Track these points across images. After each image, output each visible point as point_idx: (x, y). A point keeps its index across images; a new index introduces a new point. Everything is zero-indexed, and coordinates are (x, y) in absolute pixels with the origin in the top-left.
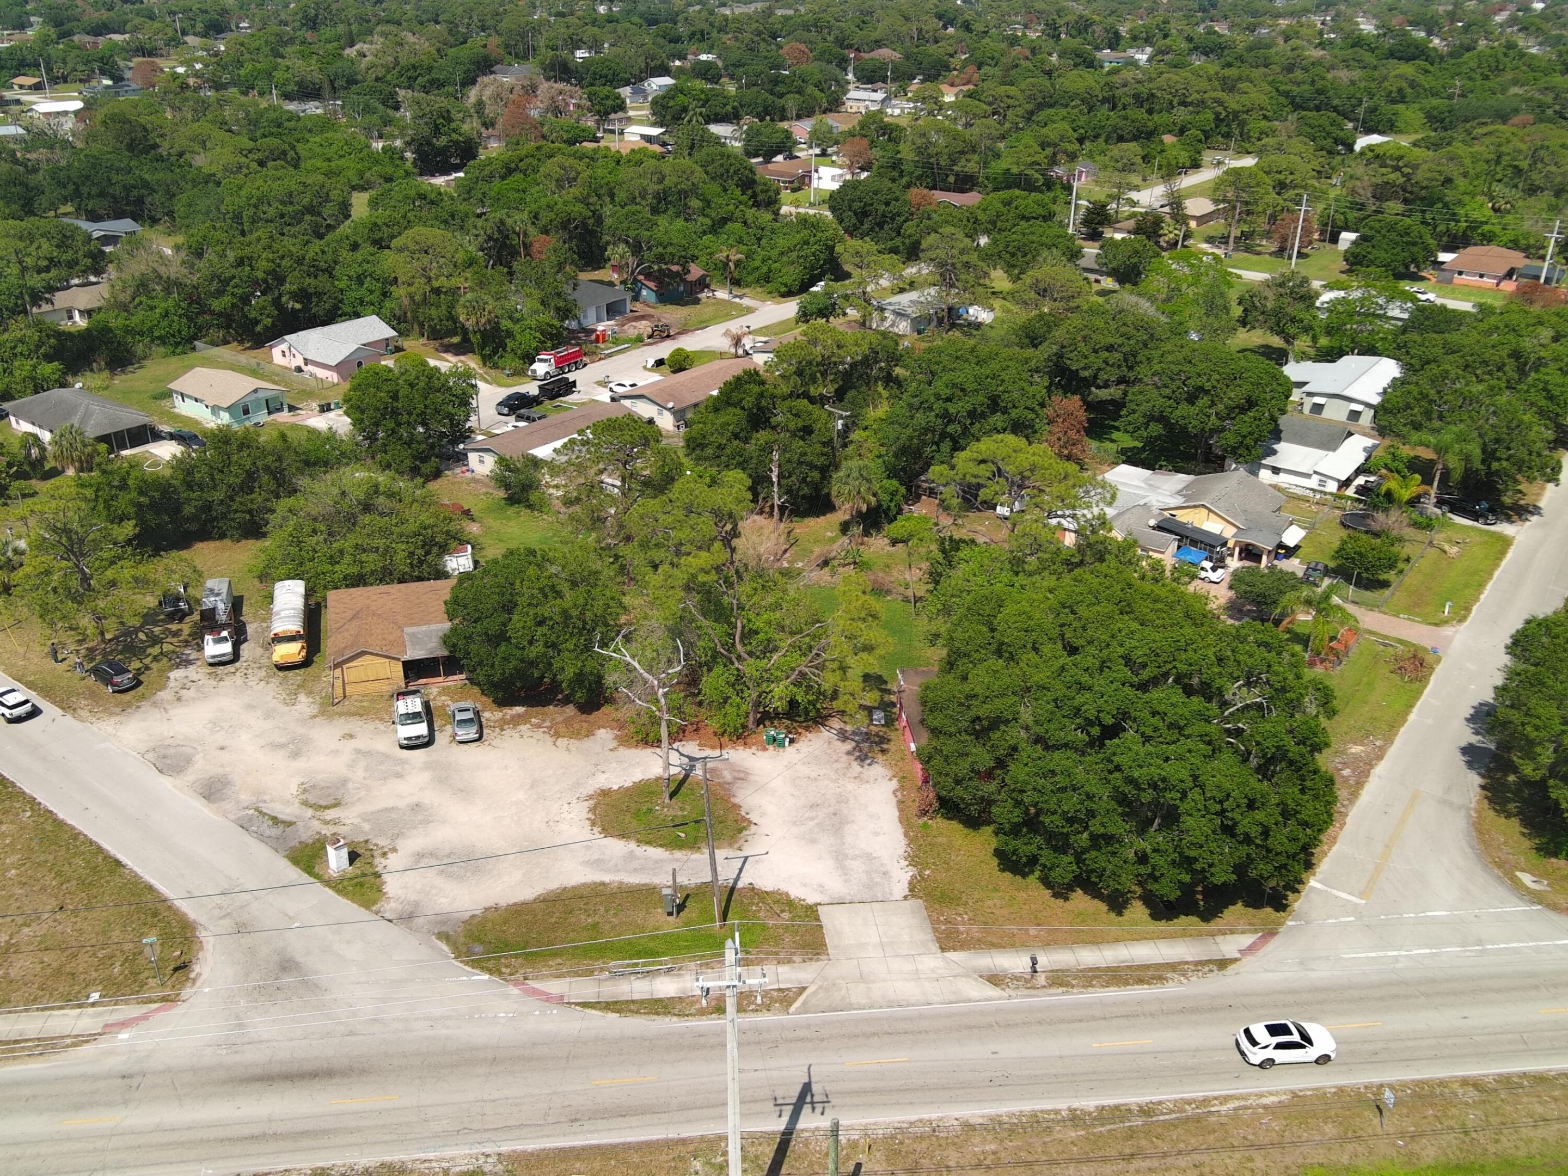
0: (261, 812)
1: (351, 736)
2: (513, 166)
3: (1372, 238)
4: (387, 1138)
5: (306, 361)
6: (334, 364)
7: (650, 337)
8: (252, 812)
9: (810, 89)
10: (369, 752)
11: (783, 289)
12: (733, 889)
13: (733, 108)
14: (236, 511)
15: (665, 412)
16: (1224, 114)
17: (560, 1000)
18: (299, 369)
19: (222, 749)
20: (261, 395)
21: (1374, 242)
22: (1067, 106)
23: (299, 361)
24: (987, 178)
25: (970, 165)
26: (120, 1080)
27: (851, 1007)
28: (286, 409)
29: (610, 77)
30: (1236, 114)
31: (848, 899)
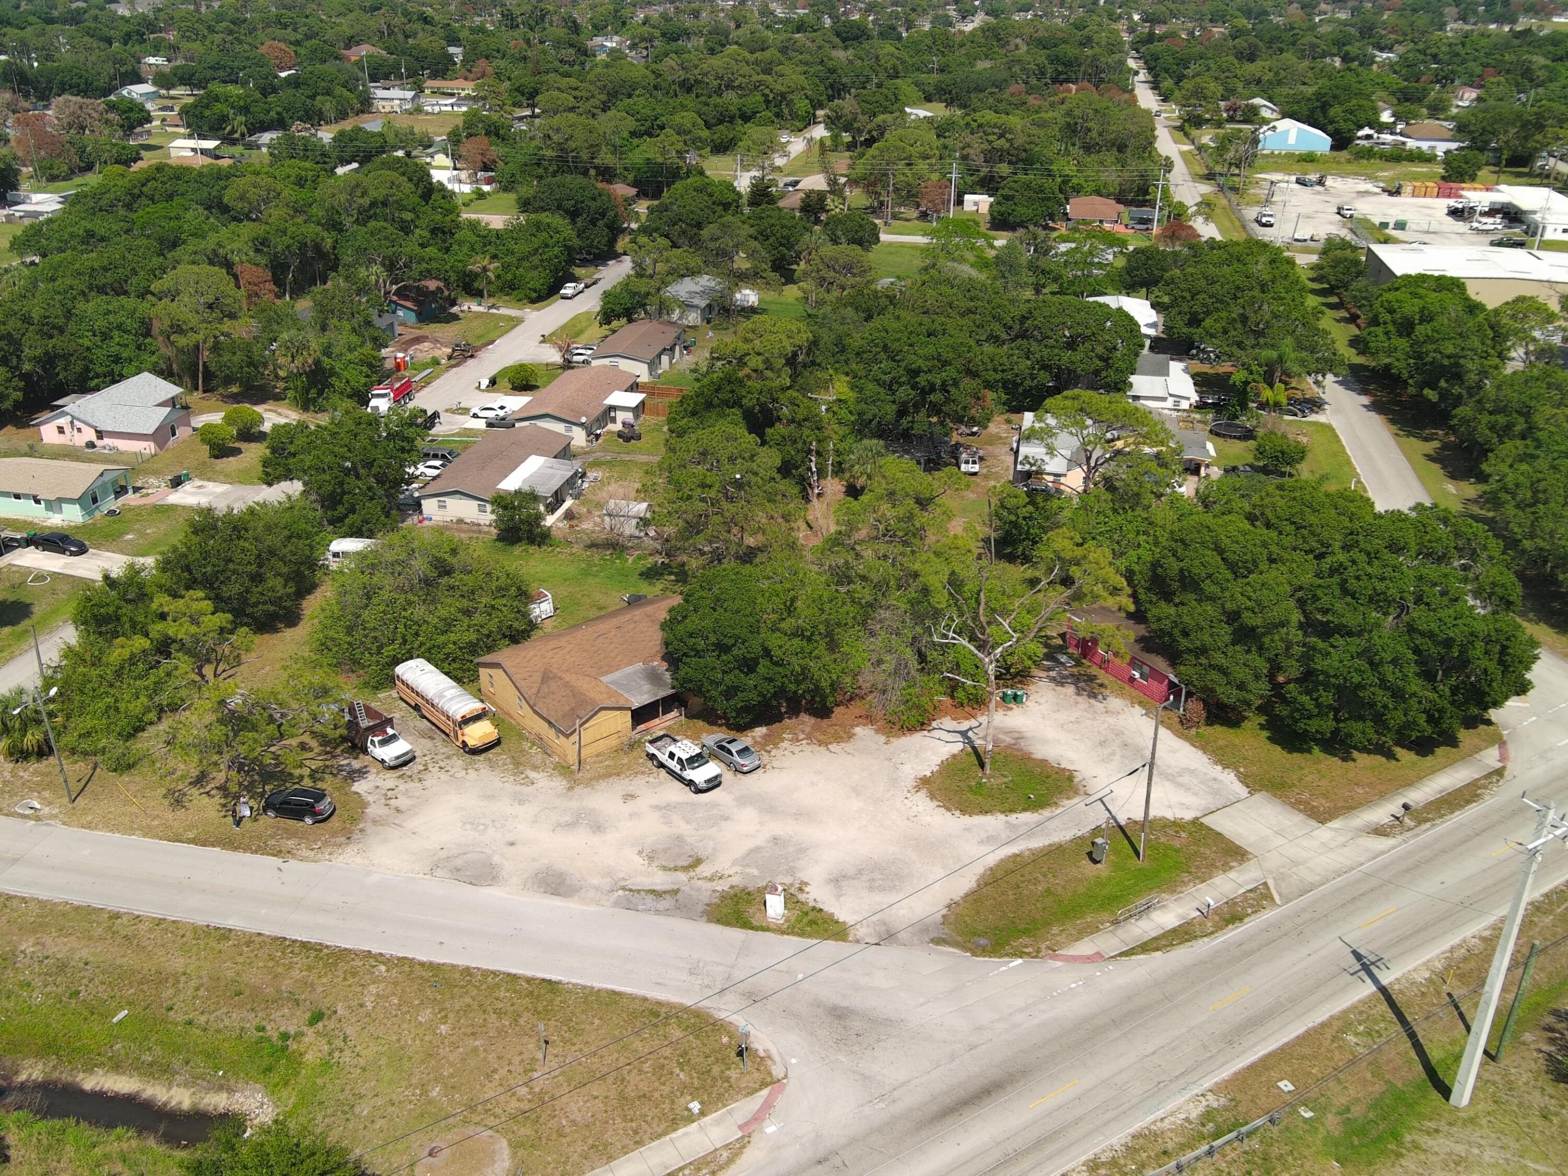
0: (631, 890)
1: (633, 796)
2: (136, 191)
3: (1013, 197)
4: (1109, 1115)
5: (100, 434)
6: (151, 431)
7: (450, 358)
8: (621, 892)
9: (339, 90)
10: (668, 805)
11: (534, 295)
12: (1120, 827)
13: (278, 113)
14: (256, 604)
15: (574, 428)
16: (771, 96)
17: (1097, 957)
18: (91, 445)
19: (512, 844)
20: (108, 477)
21: (1016, 200)
22: (630, 96)
23: (90, 435)
24: (626, 169)
25: (606, 158)
26: (820, 1167)
27: (1312, 887)
28: (131, 491)
29: (82, 86)
30: (783, 95)
31: (1213, 808)
